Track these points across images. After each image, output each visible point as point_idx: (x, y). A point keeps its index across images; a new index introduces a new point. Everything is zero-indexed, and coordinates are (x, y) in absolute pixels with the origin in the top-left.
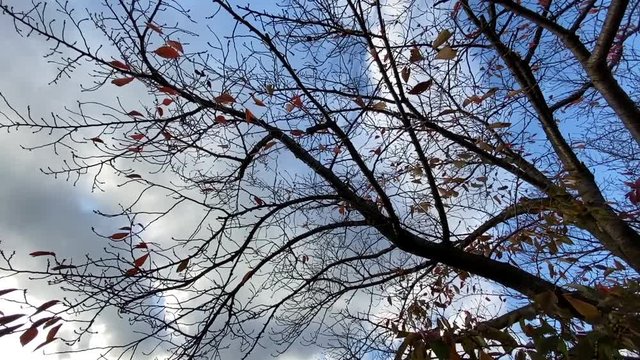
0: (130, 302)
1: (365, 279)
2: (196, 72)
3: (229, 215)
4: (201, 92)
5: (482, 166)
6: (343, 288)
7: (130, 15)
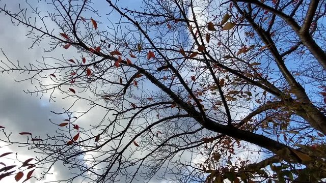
0: (69, 158)
1: (188, 144)
2: (101, 41)
3: (119, 113)
4: (104, 51)
5: (247, 86)
6: (177, 149)
7: (68, 14)
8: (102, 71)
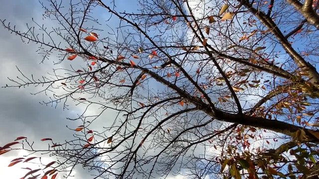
0: (87, 161)
1: (200, 138)
2: (105, 47)
3: (129, 113)
4: (108, 57)
5: (253, 73)
6: (189, 144)
7: (71, 26)
8: (108, 76)
